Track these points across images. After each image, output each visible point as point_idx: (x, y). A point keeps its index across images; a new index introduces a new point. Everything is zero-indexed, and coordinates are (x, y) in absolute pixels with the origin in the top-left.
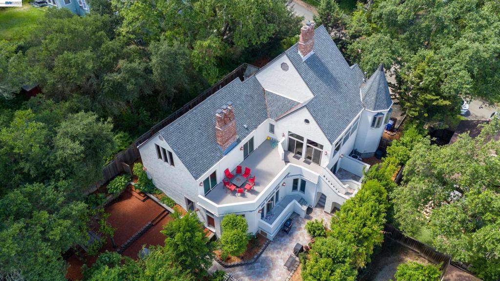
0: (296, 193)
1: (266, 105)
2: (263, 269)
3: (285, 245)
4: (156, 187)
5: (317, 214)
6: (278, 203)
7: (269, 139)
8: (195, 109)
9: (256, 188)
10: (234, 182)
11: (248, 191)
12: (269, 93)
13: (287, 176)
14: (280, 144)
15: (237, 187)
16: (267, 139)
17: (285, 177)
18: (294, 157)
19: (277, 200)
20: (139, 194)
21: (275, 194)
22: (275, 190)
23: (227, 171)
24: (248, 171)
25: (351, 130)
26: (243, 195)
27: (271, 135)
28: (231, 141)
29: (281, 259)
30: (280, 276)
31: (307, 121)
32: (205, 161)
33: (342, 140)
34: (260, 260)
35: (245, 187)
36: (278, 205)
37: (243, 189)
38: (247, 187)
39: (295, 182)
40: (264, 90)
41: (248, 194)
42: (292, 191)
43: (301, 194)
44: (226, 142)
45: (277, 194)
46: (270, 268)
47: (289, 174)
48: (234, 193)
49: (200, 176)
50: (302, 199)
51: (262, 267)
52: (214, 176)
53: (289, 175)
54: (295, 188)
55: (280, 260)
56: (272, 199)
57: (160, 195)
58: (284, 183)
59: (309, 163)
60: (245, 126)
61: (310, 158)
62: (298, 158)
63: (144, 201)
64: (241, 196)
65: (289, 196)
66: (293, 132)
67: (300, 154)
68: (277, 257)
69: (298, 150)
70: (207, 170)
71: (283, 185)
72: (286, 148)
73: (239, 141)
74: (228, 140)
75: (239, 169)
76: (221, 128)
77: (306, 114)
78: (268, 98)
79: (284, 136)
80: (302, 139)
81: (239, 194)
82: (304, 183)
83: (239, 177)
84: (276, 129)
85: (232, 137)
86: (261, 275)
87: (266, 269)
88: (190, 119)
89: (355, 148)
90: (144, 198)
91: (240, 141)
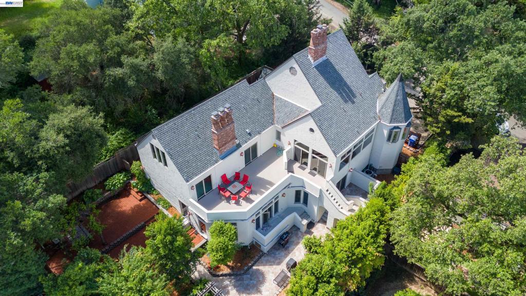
0: (298, 205)
1: (274, 111)
2: (252, 282)
3: (280, 259)
4: (154, 188)
5: (319, 230)
6: (278, 214)
7: (275, 146)
8: (194, 110)
9: (252, 197)
10: (230, 188)
11: (243, 199)
12: (278, 99)
13: (288, 186)
14: (284, 152)
15: (232, 194)
16: (274, 147)
17: (285, 188)
18: (299, 167)
19: (276, 210)
20: (137, 192)
21: (273, 204)
22: (273, 200)
23: (224, 177)
24: (246, 178)
25: (363, 143)
26: (237, 203)
27: (277, 142)
28: (230, 146)
29: (273, 273)
30: (269, 291)
31: (312, 130)
32: (199, 164)
33: (351, 153)
34: (251, 273)
35: (240, 195)
36: (278, 217)
37: (237, 196)
38: (242, 194)
39: (298, 193)
40: (273, 95)
41: (243, 202)
42: (295, 203)
43: (304, 206)
44: (223, 146)
45: (276, 204)
46: (260, 281)
47: (290, 184)
48: (228, 199)
49: (191, 179)
50: (305, 212)
51: (251, 280)
52: (208, 180)
53: (290, 186)
54: (297, 199)
55: (271, 274)
56: (270, 209)
57: (157, 196)
58: (284, 194)
59: (314, 175)
60: (247, 130)
61: (315, 169)
62: (304, 169)
63: (141, 200)
64: (235, 203)
65: (292, 208)
66: (299, 141)
67: (306, 164)
68: (269, 271)
69: (304, 160)
70: (200, 173)
71: (283, 196)
72: (292, 158)
73: (239, 146)
74: (225, 144)
75: (237, 176)
76: (217, 130)
77: (311, 123)
78: (276, 103)
79: (290, 144)
80: (307, 148)
81: (234, 201)
82: (306, 195)
83: (236, 183)
84: (282, 136)
85: (230, 141)
86: (249, 287)
87: (255, 282)
88: (187, 120)
89: (371, 163)
90: (141, 198)
91: (241, 146)
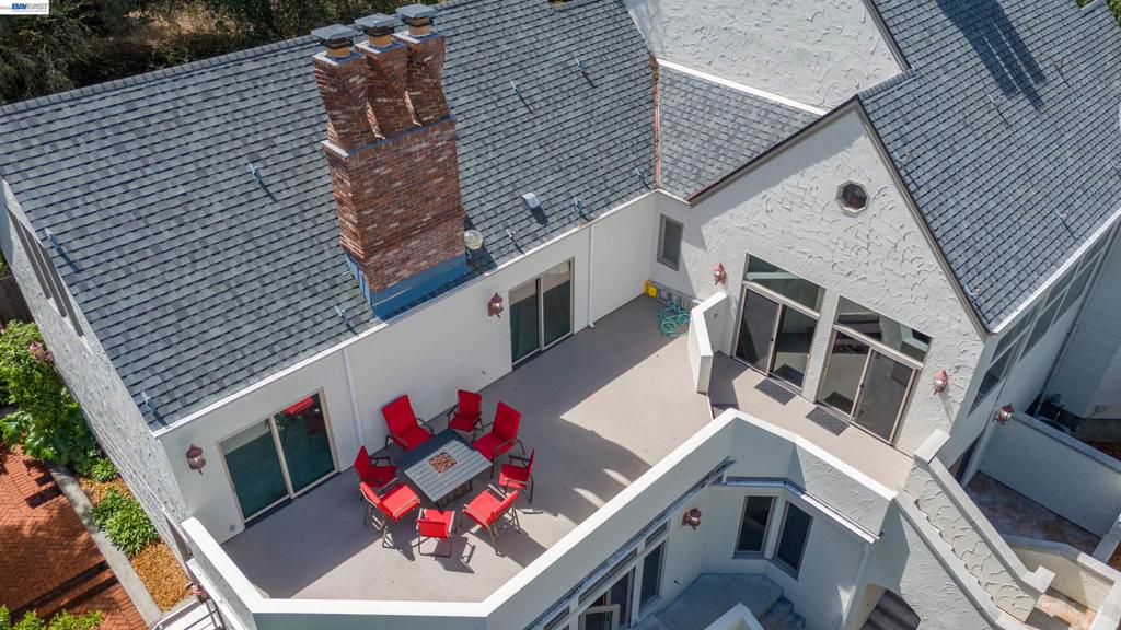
0: (752, 565)
1: (654, 128)
6: (654, 606)
7: (653, 292)
12: (677, 80)
13: (715, 476)
14: (697, 316)
17: (701, 484)
18: (761, 387)
19: (651, 588)
21: (639, 563)
22: (641, 545)
23: (398, 412)
24: (507, 420)
27: (667, 277)
28: (426, 253)
31: (853, 197)
32: (248, 329)
33: (1029, 329)
35: (469, 508)
36: (656, 620)
37: (450, 519)
38: (482, 507)
39: (757, 510)
40: (655, 67)
41: (480, 552)
42: (736, 556)
43: (780, 575)
44: (389, 245)
45: (654, 562)
47: (725, 465)
48: (403, 530)
50: (782, 600)
52: (306, 422)
53: (726, 473)
54: (750, 539)
56: (622, 589)
57: (106, 486)
58: (695, 512)
59: (837, 428)
60: (529, 196)
61: (845, 404)
62: (784, 397)
63: (34, 501)
65: (720, 575)
67: (797, 377)
69: (785, 358)
70: (247, 381)
71: (686, 521)
72: (729, 348)
73: (480, 262)
74: (405, 235)
75: (468, 405)
78: (666, 100)
79: (721, 279)
80: (812, 295)
81: (431, 544)
82: (799, 522)
83: (455, 449)
84: (687, 250)
85: (429, 227)
91: (490, 265)
